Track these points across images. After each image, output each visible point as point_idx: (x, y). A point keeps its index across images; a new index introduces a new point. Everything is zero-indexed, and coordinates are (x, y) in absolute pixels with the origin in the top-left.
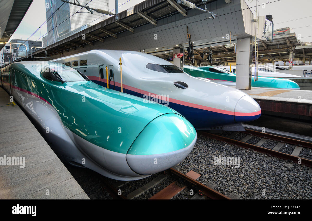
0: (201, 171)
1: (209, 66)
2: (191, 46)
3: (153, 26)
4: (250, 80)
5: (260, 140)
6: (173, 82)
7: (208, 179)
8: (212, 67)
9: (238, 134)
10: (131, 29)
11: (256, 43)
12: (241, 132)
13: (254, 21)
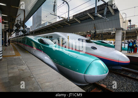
0: (107, 84)
1: (101, 41)
2: (96, 32)
3: (79, 23)
4: (122, 47)
5: (129, 74)
6: (90, 47)
7: (110, 88)
8: (102, 41)
9: (118, 70)
10: (70, 25)
11: (125, 32)
12: (119, 70)
13: (124, 22)
